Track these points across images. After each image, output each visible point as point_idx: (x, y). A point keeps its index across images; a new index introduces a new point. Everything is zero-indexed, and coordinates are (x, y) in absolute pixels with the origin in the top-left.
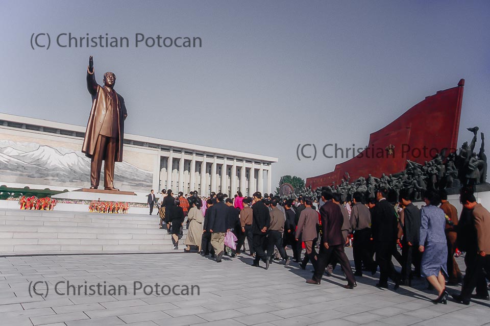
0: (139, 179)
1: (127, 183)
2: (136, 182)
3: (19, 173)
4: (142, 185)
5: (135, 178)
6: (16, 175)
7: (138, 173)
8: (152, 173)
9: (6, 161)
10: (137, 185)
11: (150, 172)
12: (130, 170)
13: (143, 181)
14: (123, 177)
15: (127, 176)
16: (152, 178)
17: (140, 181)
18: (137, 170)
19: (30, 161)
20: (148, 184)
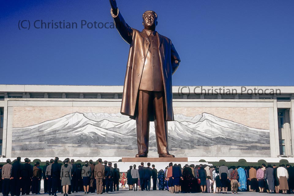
0: (250, 140)
1: (236, 147)
2: (248, 145)
3: (116, 145)
4: (255, 148)
5: (246, 139)
6: (114, 148)
7: (249, 134)
8: (268, 131)
9: (103, 135)
10: (249, 148)
11: (264, 131)
12: (238, 131)
13: (256, 142)
14: (231, 140)
15: (235, 137)
16: (269, 137)
17: (252, 142)
18: (247, 130)
19: (126, 131)
20: (263, 145)
